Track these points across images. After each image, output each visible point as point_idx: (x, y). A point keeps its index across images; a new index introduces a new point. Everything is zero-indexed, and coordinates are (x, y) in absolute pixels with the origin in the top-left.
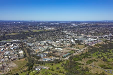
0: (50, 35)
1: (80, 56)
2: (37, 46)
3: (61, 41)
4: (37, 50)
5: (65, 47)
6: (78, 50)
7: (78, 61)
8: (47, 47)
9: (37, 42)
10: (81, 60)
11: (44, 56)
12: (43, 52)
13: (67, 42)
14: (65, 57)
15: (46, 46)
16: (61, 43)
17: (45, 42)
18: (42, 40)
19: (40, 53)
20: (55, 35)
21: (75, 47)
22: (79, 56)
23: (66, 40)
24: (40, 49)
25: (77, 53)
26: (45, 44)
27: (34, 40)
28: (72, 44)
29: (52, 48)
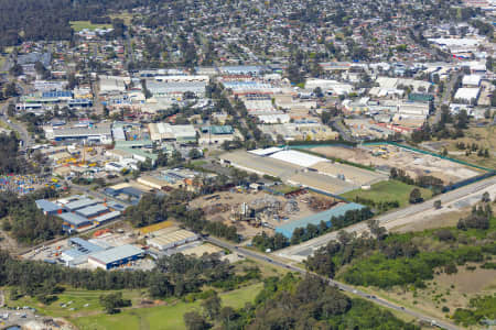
0: (293, 17)
1: (446, 236)
2: (106, 111)
3: (354, 78)
4: (76, 155)
5: (351, 144)
6: (471, 174)
7: (386, 285)
8: (186, 131)
9: (127, 80)
10: (422, 286)
11: (100, 219)
12: (126, 172)
13: (408, 89)
14: (280, 243)
15: (177, 123)
16: (342, 98)
17: (204, 75)
18: (189, 64)
19: (88, 182)
20: (338, 20)
21: (461, 147)
22: (428, 240)
23: (409, 74)
24: (110, 147)
25: (438, 205)
26: (189, 95)
27: (114, 56)
28: (446, 117)
29: (227, 147)
